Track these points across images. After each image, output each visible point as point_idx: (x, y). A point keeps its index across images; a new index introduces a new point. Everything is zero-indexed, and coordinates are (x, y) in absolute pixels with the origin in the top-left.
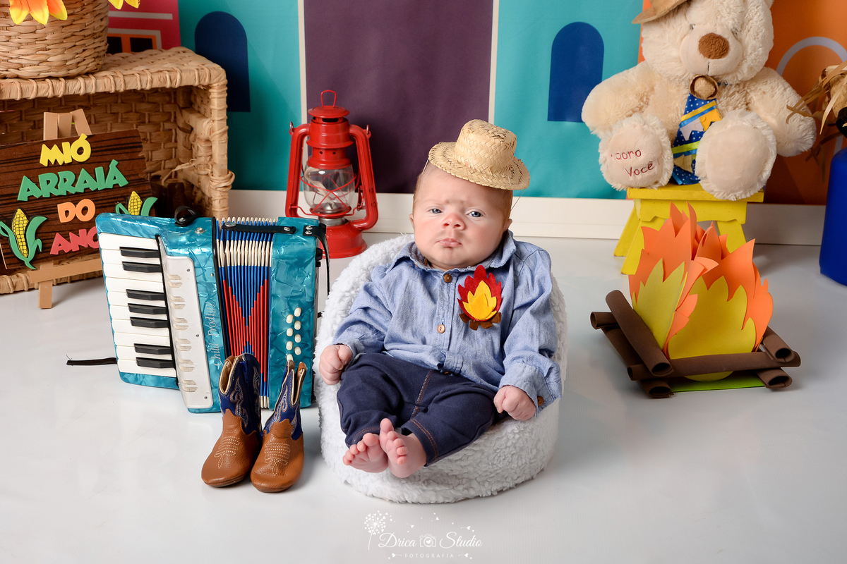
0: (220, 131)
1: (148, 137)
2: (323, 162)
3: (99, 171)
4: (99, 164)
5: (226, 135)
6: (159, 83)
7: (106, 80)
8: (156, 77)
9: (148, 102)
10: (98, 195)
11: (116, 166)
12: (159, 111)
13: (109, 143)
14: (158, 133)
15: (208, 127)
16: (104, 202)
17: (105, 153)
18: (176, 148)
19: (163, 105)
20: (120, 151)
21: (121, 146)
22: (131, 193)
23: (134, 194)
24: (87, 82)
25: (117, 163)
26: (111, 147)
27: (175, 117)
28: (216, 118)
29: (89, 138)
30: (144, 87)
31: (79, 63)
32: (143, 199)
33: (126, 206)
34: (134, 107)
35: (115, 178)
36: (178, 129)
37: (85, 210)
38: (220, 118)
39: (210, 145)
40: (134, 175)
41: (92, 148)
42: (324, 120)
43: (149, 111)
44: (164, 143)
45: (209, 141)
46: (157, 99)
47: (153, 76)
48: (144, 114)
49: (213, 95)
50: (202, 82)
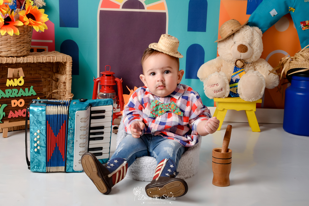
0: (69, 78)
2: (105, 91)
3: (27, 89)
4: (27, 87)
5: (71, 80)
6: (49, 60)
7: (30, 58)
8: (48, 58)
9: (43, 70)
10: (26, 98)
11: (33, 88)
12: (46, 74)
13: (30, 80)
14: (45, 82)
15: (65, 77)
16: (28, 100)
17: (29, 83)
18: (52, 87)
19: (48, 72)
20: (34, 83)
21: (34, 81)
22: (37, 98)
24: (24, 58)
25: (33, 87)
26: (31, 81)
27: (52, 76)
29: (23, 78)
30: (43, 61)
31: (21, 52)
34: (37, 72)
35: (32, 92)
36: (53, 81)
37: (21, 103)
38: (69, 74)
40: (38, 92)
41: (24, 81)
42: (106, 75)
43: (43, 73)
44: (48, 86)
45: (65, 83)
46: (46, 69)
47: (47, 58)
48: (41, 74)
49: (67, 66)
50: (63, 61)
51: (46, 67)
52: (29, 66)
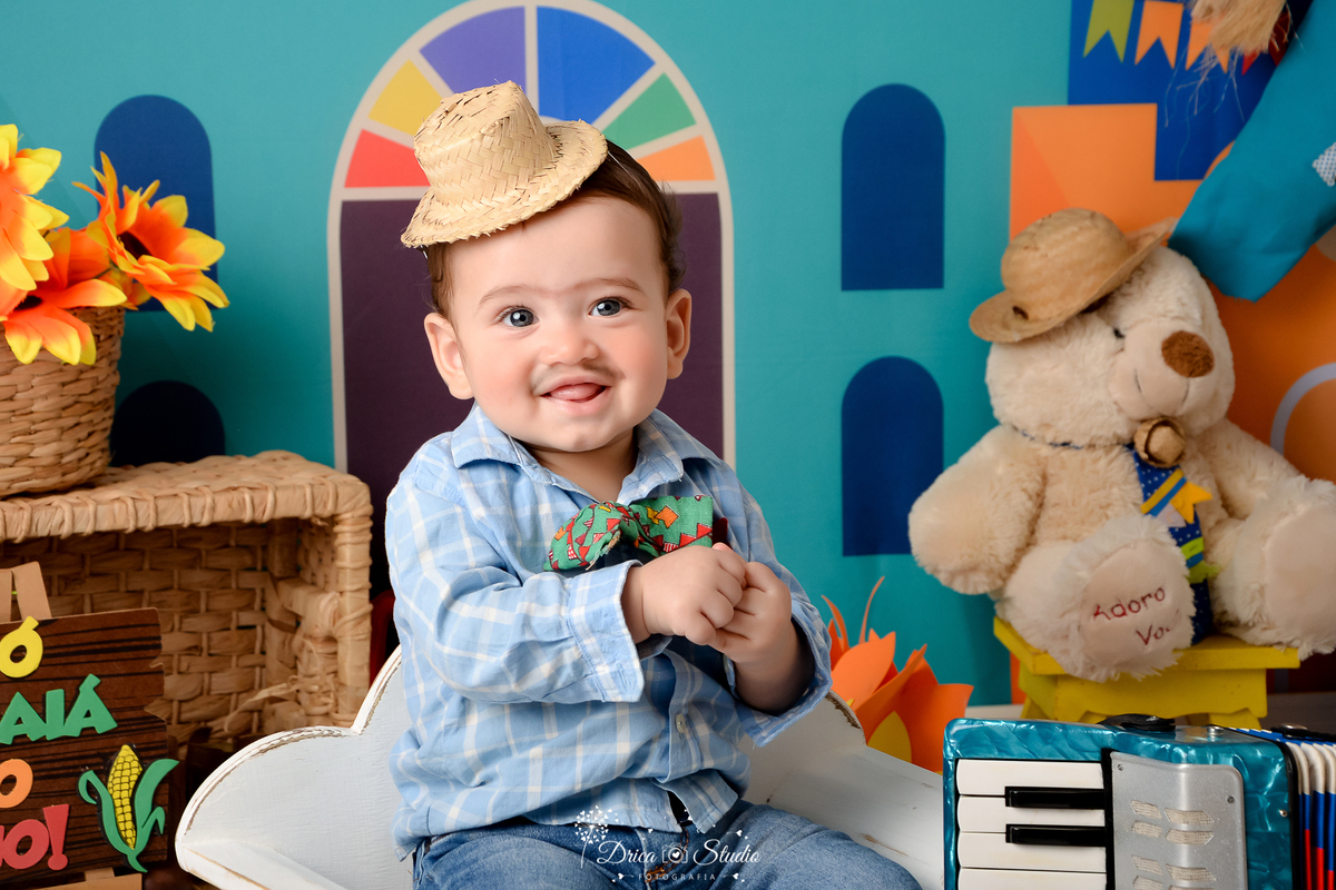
0: (355, 614)
1: (204, 645)
3: (55, 697)
4: (57, 682)
5: (367, 624)
6: (229, 510)
7: (117, 505)
8: (222, 501)
9: (207, 569)
10: (46, 751)
11: (95, 689)
12: (229, 587)
13: (86, 638)
14: (225, 633)
15: (331, 606)
16: (55, 765)
17: (75, 659)
18: (263, 668)
19: (237, 574)
20: (110, 656)
21: (111, 645)
22: (120, 748)
23: (126, 753)
25: (98, 681)
26: (89, 648)
27: (263, 601)
28: (348, 587)
29: (43, 627)
30: (197, 519)
32: (145, 760)
33: (103, 774)
34: (176, 578)
36: (268, 625)
37: (8, 783)
38: (354, 587)
39: (333, 650)
40: (132, 708)
41: (46, 649)
43: (208, 586)
44: (238, 657)
45: (331, 639)
46: (227, 560)
47: (217, 498)
48: (199, 593)
49: (341, 539)
50: (318, 511)
51: (227, 546)
52: (127, 549)
